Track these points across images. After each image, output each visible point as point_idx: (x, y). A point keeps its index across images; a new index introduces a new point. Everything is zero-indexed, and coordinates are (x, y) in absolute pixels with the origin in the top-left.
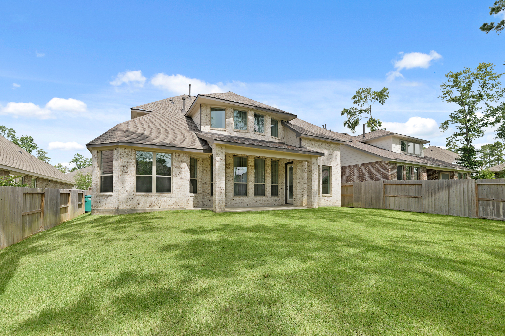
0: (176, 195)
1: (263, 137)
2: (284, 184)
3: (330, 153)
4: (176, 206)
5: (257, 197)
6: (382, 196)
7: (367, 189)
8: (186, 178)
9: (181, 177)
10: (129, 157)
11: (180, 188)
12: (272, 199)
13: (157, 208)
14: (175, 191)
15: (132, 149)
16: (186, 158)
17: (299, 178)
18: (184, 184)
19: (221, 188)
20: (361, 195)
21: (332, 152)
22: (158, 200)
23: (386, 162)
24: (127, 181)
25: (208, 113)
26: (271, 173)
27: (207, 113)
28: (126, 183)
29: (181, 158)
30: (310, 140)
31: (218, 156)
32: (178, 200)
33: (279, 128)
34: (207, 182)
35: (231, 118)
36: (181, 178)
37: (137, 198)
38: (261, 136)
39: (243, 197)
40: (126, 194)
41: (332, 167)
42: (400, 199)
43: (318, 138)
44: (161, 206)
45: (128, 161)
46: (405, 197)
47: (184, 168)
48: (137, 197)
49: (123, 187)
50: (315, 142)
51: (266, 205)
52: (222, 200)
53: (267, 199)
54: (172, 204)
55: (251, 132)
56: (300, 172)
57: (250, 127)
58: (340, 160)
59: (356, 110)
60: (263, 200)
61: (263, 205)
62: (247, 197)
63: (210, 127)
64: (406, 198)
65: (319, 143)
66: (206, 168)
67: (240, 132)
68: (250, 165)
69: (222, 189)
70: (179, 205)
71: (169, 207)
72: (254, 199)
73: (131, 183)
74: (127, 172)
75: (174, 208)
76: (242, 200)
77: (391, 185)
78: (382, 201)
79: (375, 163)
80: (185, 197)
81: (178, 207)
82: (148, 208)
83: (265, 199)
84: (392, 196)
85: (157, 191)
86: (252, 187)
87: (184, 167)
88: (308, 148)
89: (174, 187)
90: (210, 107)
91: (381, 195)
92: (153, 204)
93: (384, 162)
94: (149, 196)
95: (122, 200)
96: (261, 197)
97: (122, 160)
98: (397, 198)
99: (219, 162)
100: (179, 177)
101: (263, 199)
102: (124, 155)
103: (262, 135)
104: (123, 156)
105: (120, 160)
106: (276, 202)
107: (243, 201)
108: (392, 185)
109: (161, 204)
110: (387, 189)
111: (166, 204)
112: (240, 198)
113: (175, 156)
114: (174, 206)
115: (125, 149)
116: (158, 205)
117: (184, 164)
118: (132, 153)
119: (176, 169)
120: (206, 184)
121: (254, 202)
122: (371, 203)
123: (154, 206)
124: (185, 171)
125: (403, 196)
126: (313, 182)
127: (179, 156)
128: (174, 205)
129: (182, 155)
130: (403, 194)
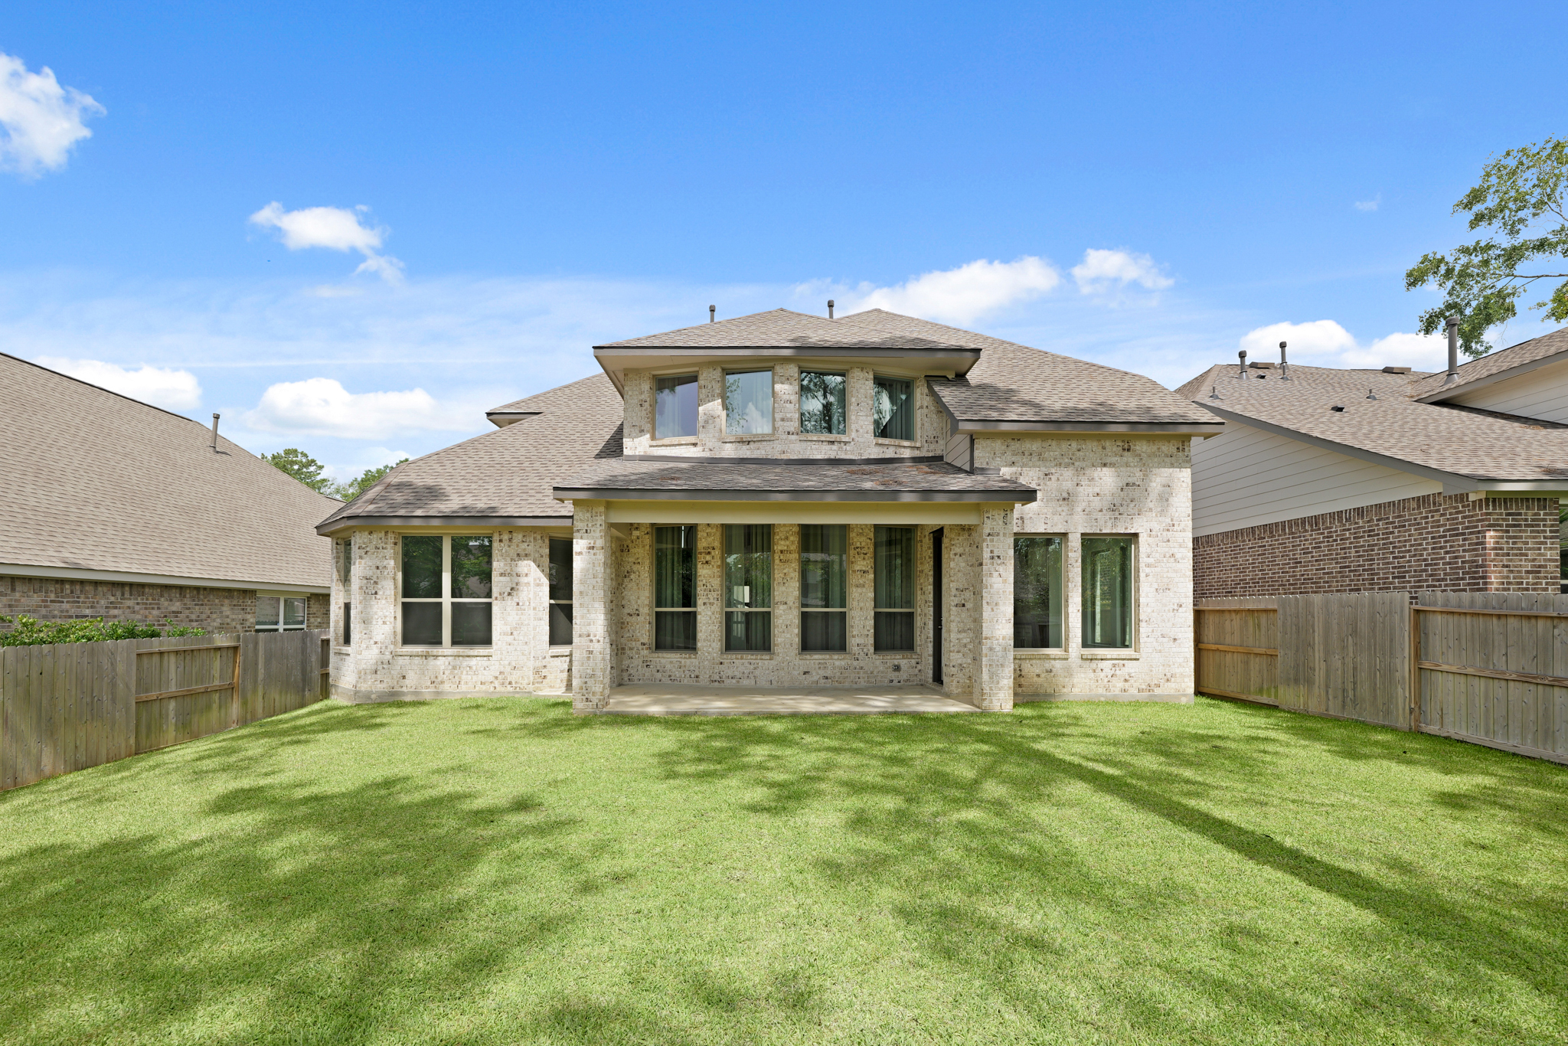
0: (502, 654)
1: (835, 447)
2: (932, 609)
3: (1130, 480)
4: (503, 684)
5: (808, 657)
6: (1403, 668)
7: (1335, 627)
8: (532, 605)
9: (517, 600)
10: (382, 553)
11: (515, 633)
12: (878, 663)
13: (450, 690)
14: (499, 643)
15: (386, 533)
16: (532, 544)
17: (961, 587)
18: (526, 622)
19: (591, 637)
20: (1311, 653)
21: (1139, 474)
22: (454, 668)
23: (1472, 497)
24: (376, 617)
25: (646, 396)
26: (872, 571)
27: (643, 397)
28: (374, 623)
29: (518, 546)
30: (1016, 437)
31: (582, 538)
32: (508, 669)
33: (918, 404)
34: (641, 609)
35: (713, 400)
36: (518, 604)
37: (401, 661)
38: (826, 447)
39: (754, 657)
40: (375, 650)
41: (1143, 539)
42: (1498, 688)
43: (1051, 429)
44: (462, 683)
45: (378, 564)
46: (1525, 679)
47: (527, 575)
48: (400, 658)
49: (368, 632)
50: (1045, 444)
51: (847, 685)
52: (593, 676)
53: (855, 663)
54: (492, 679)
55: (785, 436)
56: (963, 564)
57: (783, 420)
58: (1189, 504)
59: (1493, 253)
60: (834, 668)
61: (837, 684)
62: (768, 657)
63: (653, 438)
64: (1532, 687)
65: (1064, 445)
66: (638, 566)
67: (743, 442)
68: (780, 548)
69: (594, 639)
70: (510, 683)
71: (484, 687)
72: (797, 661)
73: (384, 623)
74: (376, 593)
75: (498, 689)
76: (752, 667)
77: (1450, 618)
78: (1400, 690)
79: (1414, 505)
80: (528, 659)
81: (509, 689)
82: (427, 687)
83: (843, 663)
84: (1454, 669)
85: (455, 642)
86: (789, 623)
87: (526, 570)
88: (1006, 472)
89: (498, 629)
90: (654, 376)
91: (1398, 661)
92: (440, 679)
93: (1462, 498)
94: (429, 656)
95: (364, 666)
96: (828, 657)
97: (363, 561)
98: (1480, 685)
99: (585, 556)
100: (510, 603)
101: (837, 663)
102: (368, 549)
103: (832, 442)
104: (366, 553)
105: (360, 563)
106: (897, 673)
107: (755, 668)
108: (1456, 617)
109: (460, 678)
110: (1431, 636)
111: (475, 677)
112: (742, 658)
113: (501, 541)
114: (496, 684)
115: (371, 533)
116: (454, 680)
117: (526, 562)
118: (386, 543)
119: (502, 579)
120: (638, 615)
121: (796, 673)
122: (1351, 694)
123: (442, 682)
124: (528, 584)
125: (1514, 677)
126: (986, 608)
127: (510, 540)
128: (496, 682)
129: (520, 536)
130: (1512, 667)
